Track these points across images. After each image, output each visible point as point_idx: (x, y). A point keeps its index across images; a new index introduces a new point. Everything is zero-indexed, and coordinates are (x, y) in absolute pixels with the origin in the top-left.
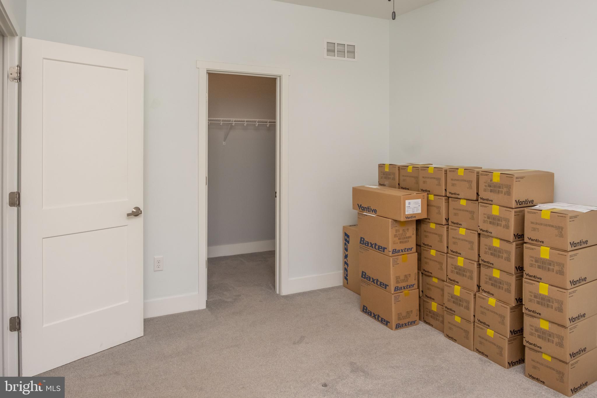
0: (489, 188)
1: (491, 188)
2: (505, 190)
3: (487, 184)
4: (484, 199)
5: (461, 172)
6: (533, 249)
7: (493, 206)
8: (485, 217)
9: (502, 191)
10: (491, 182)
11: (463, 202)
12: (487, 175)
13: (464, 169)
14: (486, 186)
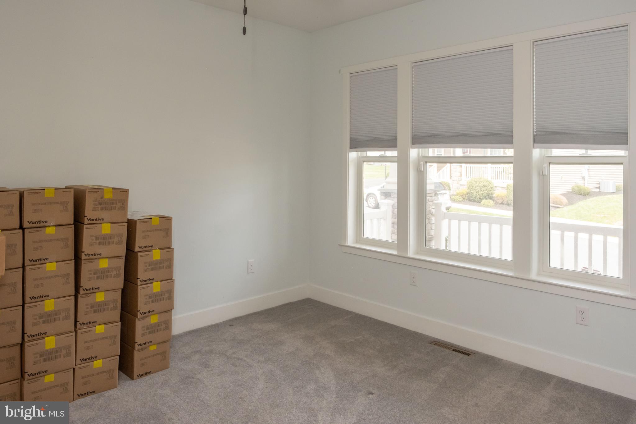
0: (100, 206)
1: (102, 206)
2: (119, 205)
3: (96, 203)
4: (92, 220)
5: (50, 194)
6: (147, 255)
7: (103, 225)
8: (92, 240)
9: (115, 207)
10: (102, 199)
11: (50, 230)
12: (96, 192)
13: (54, 189)
14: (95, 205)
